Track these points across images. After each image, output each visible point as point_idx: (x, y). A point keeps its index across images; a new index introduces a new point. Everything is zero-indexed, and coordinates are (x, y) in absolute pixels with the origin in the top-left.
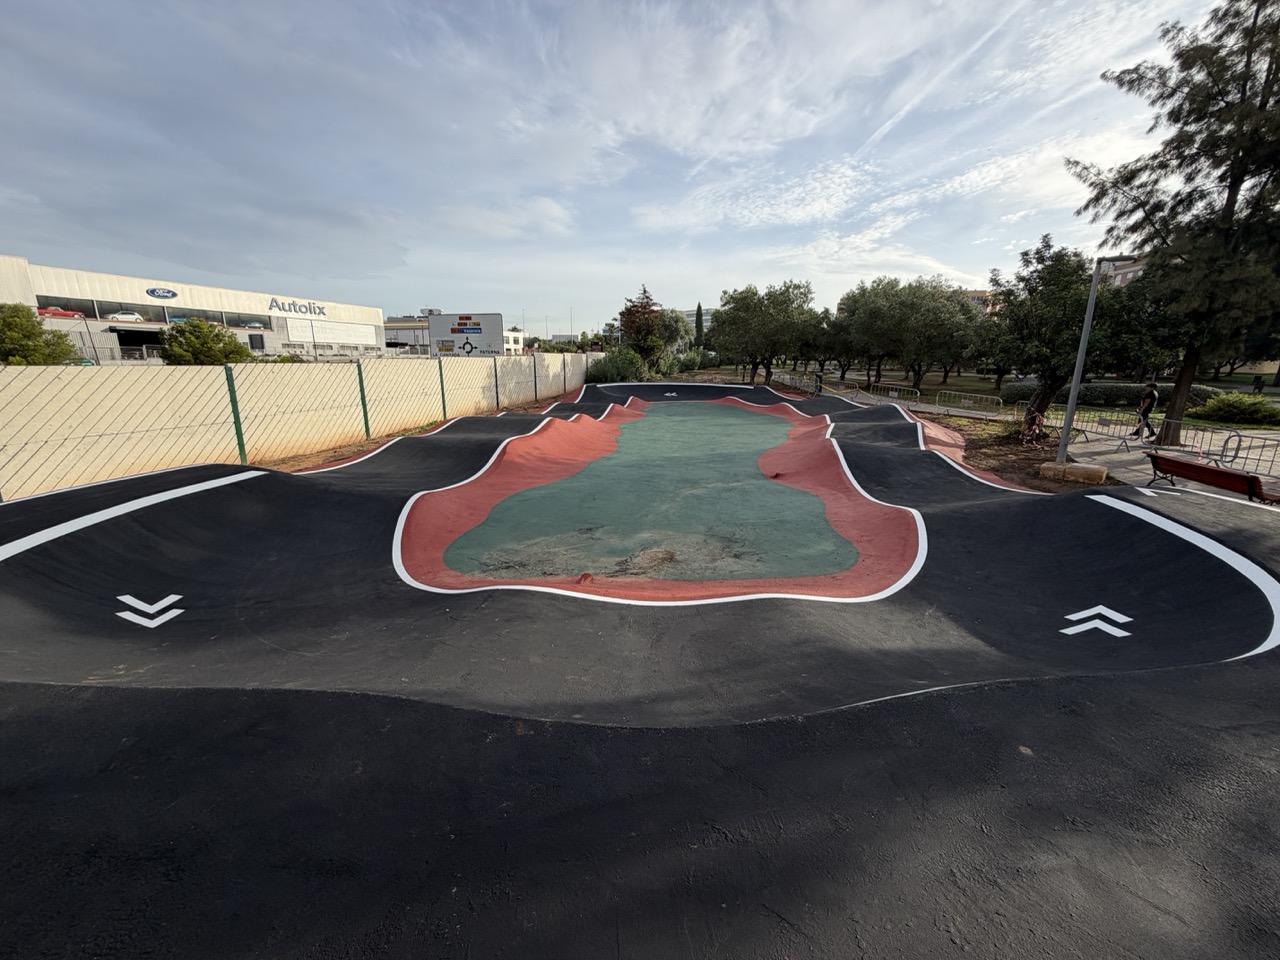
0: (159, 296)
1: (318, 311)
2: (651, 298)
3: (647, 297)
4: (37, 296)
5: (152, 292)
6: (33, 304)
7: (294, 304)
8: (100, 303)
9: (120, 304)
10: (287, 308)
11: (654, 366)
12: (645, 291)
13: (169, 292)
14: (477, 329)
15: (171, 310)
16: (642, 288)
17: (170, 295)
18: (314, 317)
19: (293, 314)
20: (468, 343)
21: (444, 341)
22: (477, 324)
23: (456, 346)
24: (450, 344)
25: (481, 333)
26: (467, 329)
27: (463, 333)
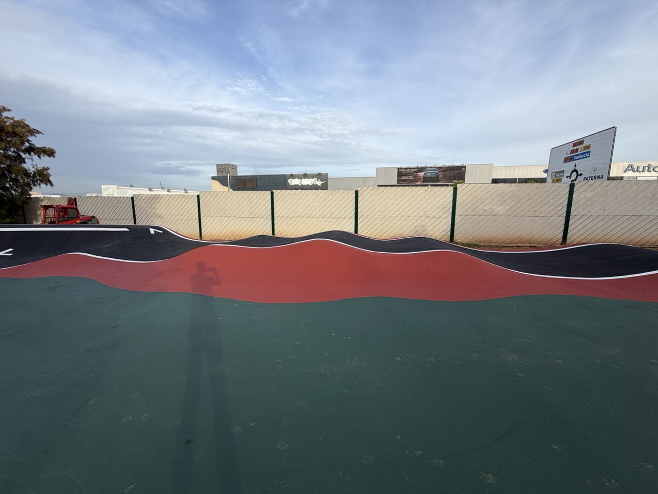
4: (492, 179)
7: (649, 166)
8: (519, 179)
10: (641, 170)
14: (586, 154)
19: (644, 174)
20: (575, 171)
21: (556, 173)
22: (588, 147)
23: (565, 176)
24: (561, 174)
25: (589, 157)
26: (577, 155)
27: (574, 160)
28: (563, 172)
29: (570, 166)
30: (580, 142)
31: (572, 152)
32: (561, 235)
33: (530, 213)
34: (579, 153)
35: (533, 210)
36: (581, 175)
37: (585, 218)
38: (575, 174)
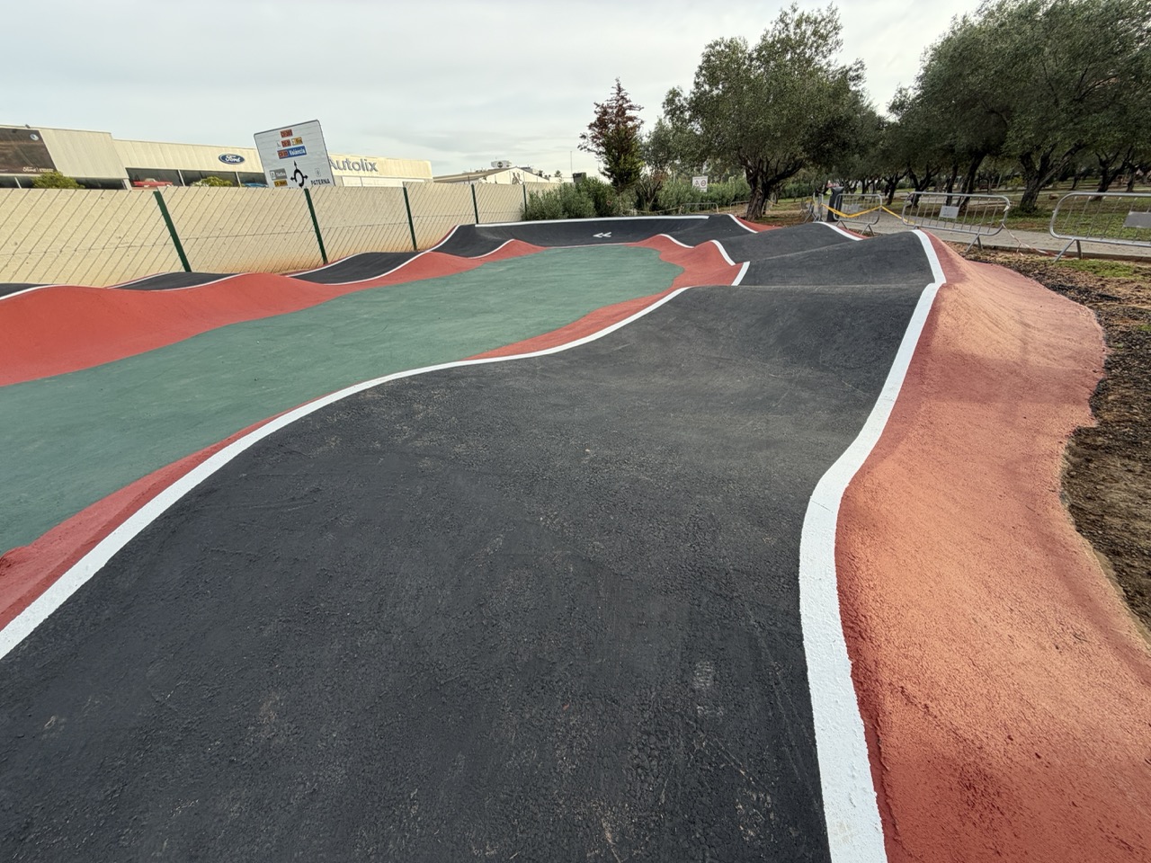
0: (230, 162)
1: (370, 167)
2: (628, 97)
3: (622, 98)
4: (127, 169)
5: (223, 158)
6: (125, 176)
7: (347, 161)
8: (183, 172)
9: (200, 172)
10: (342, 167)
11: (648, 200)
12: (620, 90)
13: (237, 157)
14: (301, 151)
15: (242, 175)
16: (615, 84)
17: (238, 160)
18: (367, 173)
19: (347, 172)
20: (297, 171)
21: (276, 171)
22: (299, 141)
23: (289, 177)
24: (282, 174)
25: (305, 154)
26: (292, 149)
27: (290, 156)
28: (283, 171)
29: (288, 165)
30: (289, 133)
31: (286, 143)
32: (320, 254)
33: (278, 229)
34: (292, 147)
35: (280, 224)
36: (306, 177)
37: (333, 231)
38: (298, 174)
